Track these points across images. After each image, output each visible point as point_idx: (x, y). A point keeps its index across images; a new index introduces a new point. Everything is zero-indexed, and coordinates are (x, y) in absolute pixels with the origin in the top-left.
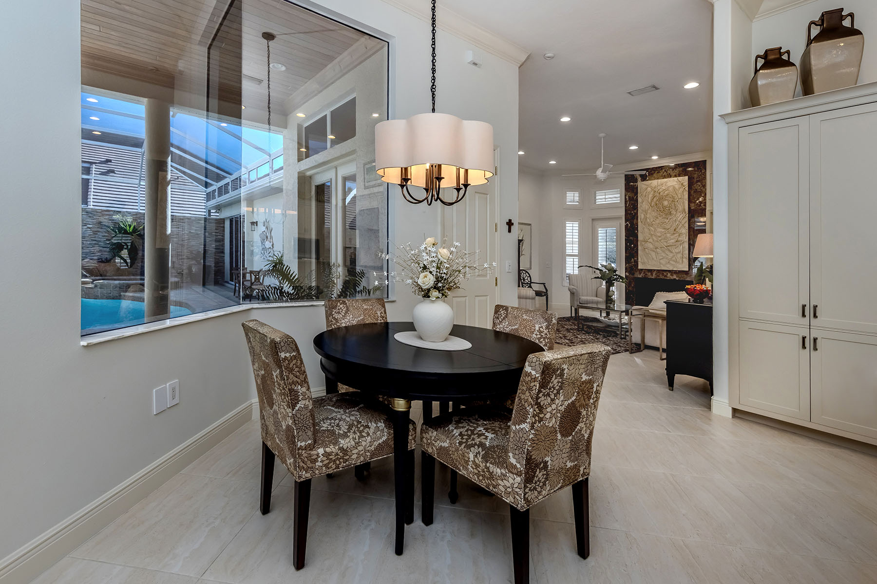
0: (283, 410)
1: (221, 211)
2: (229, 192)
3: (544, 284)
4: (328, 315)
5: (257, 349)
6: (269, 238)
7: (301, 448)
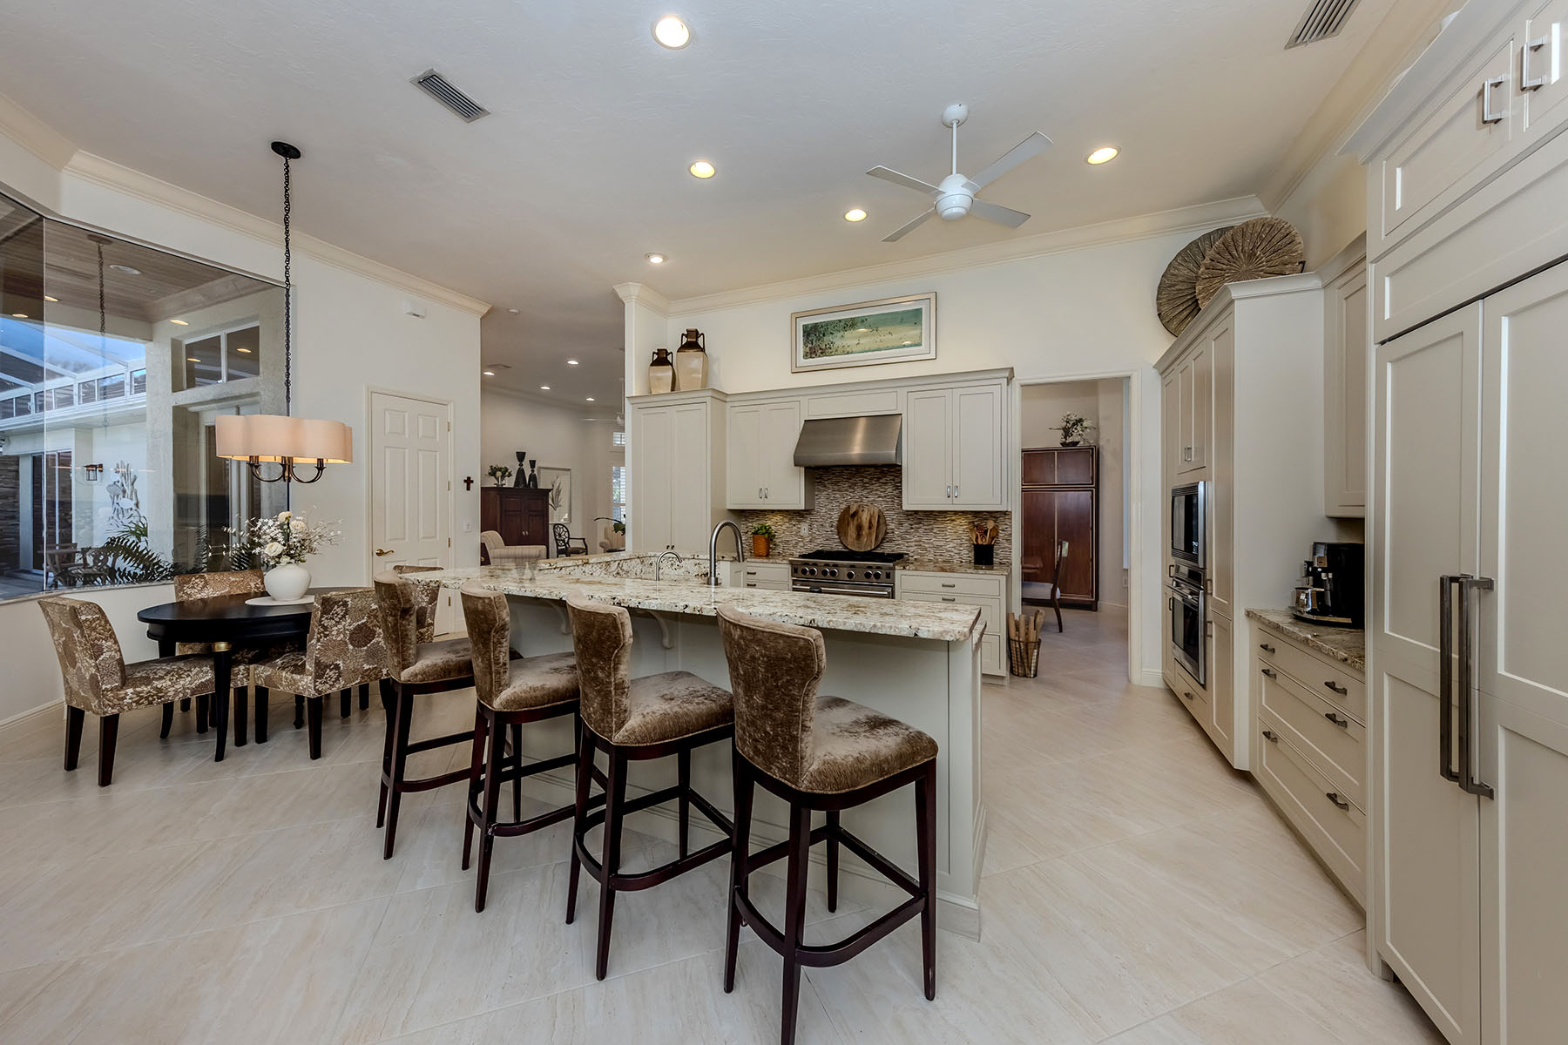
0: (86, 664)
1: (10, 442)
2: (29, 412)
3: (584, 539)
4: (177, 592)
5: (56, 618)
6: (128, 492)
7: (106, 690)
